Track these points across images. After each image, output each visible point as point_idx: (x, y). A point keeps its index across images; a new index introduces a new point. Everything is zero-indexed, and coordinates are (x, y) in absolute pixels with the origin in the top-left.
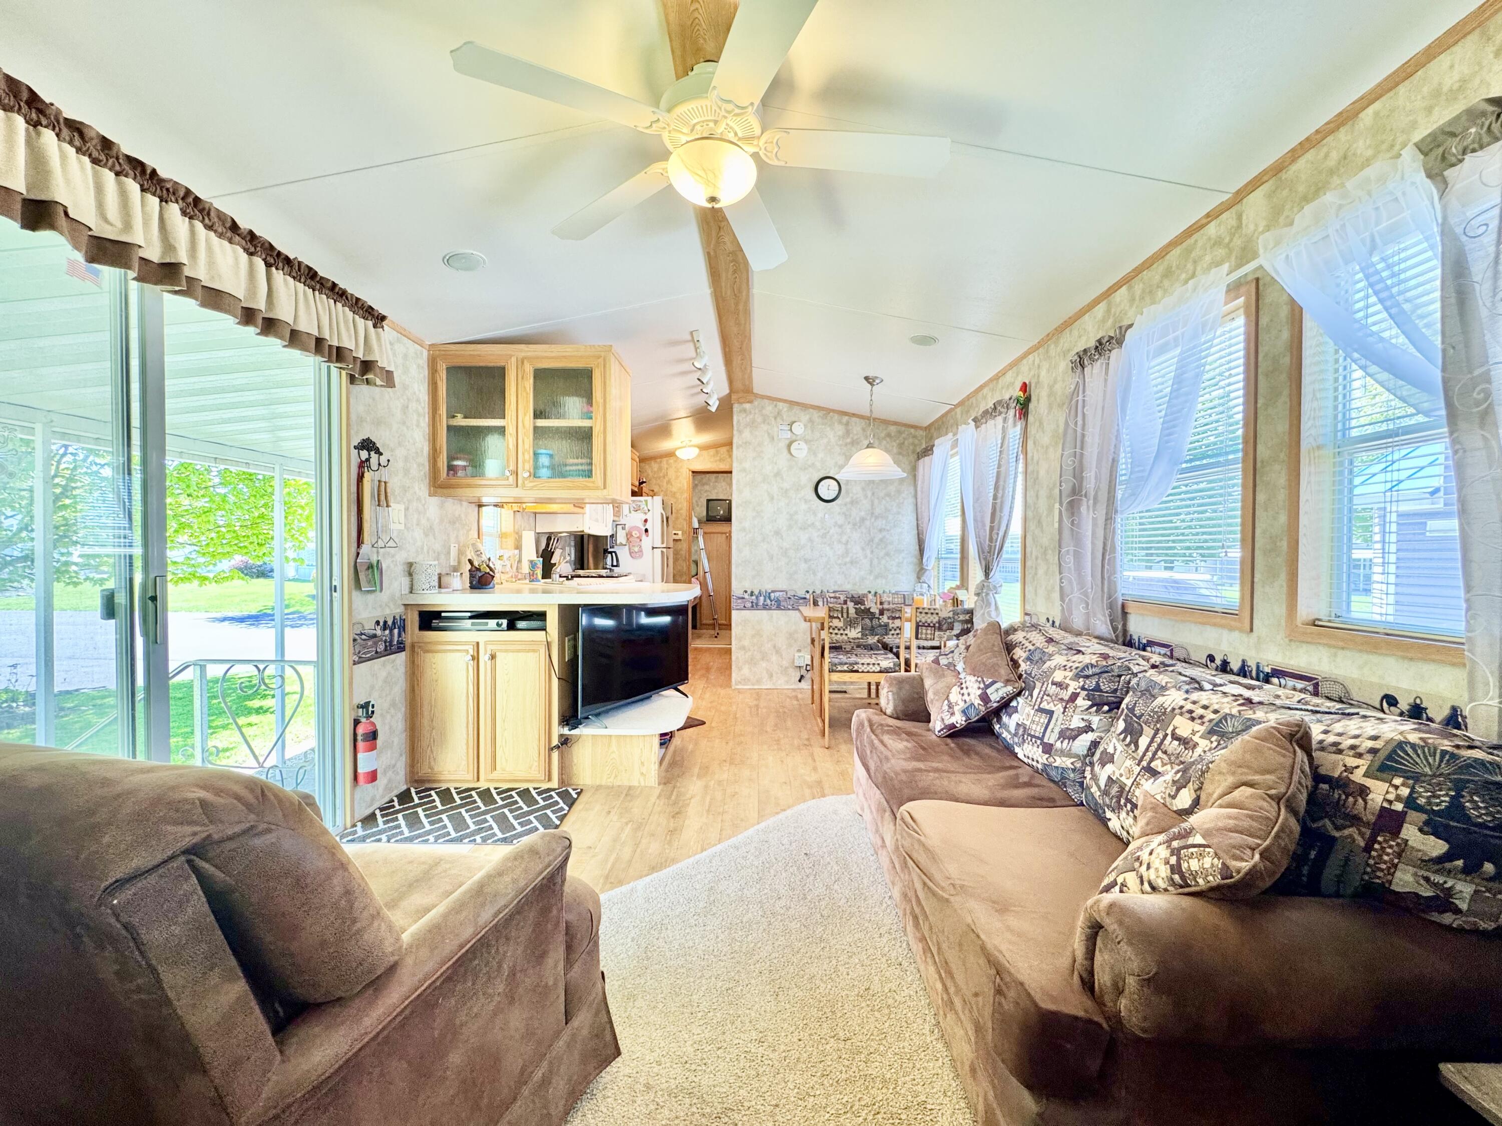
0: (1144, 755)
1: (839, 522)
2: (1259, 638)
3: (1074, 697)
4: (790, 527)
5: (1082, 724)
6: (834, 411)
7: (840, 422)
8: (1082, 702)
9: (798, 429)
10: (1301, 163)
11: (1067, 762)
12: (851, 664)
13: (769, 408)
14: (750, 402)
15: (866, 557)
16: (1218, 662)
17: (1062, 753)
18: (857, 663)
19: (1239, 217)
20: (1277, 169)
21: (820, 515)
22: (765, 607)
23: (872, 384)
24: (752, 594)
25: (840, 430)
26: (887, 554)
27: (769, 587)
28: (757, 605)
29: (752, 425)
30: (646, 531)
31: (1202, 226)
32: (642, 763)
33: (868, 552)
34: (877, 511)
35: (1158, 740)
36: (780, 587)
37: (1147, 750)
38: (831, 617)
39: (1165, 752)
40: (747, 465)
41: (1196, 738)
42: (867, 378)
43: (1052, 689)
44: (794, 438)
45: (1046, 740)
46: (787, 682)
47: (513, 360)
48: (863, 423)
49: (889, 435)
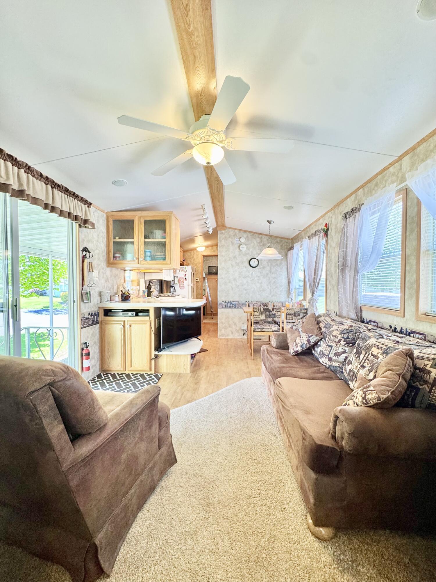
0: (362, 361)
1: (258, 275)
2: (407, 319)
3: (340, 341)
4: (240, 277)
5: (342, 351)
6: (256, 233)
7: (259, 237)
8: (342, 343)
9: (243, 240)
10: (421, 147)
11: (337, 364)
12: (262, 329)
13: (232, 232)
14: (224, 230)
15: (268, 288)
16: (393, 328)
17: (335, 361)
18: (264, 328)
19: (401, 165)
20: (413, 149)
21: (251, 272)
22: (230, 307)
23: (270, 223)
24: (225, 302)
25: (258, 240)
26: (277, 287)
27: (232, 300)
28: (227, 306)
29: (225, 238)
30: (186, 279)
31: (389, 168)
32: (185, 365)
33: (269, 286)
35: (366, 356)
36: (236, 300)
37: (363, 359)
38: (254, 311)
39: (368, 360)
40: (223, 254)
41: (379, 355)
42: (268, 221)
43: (332, 338)
44: (241, 243)
45: (330, 356)
46: (238, 336)
47: (137, 217)
48: (267, 237)
49: (277, 242)
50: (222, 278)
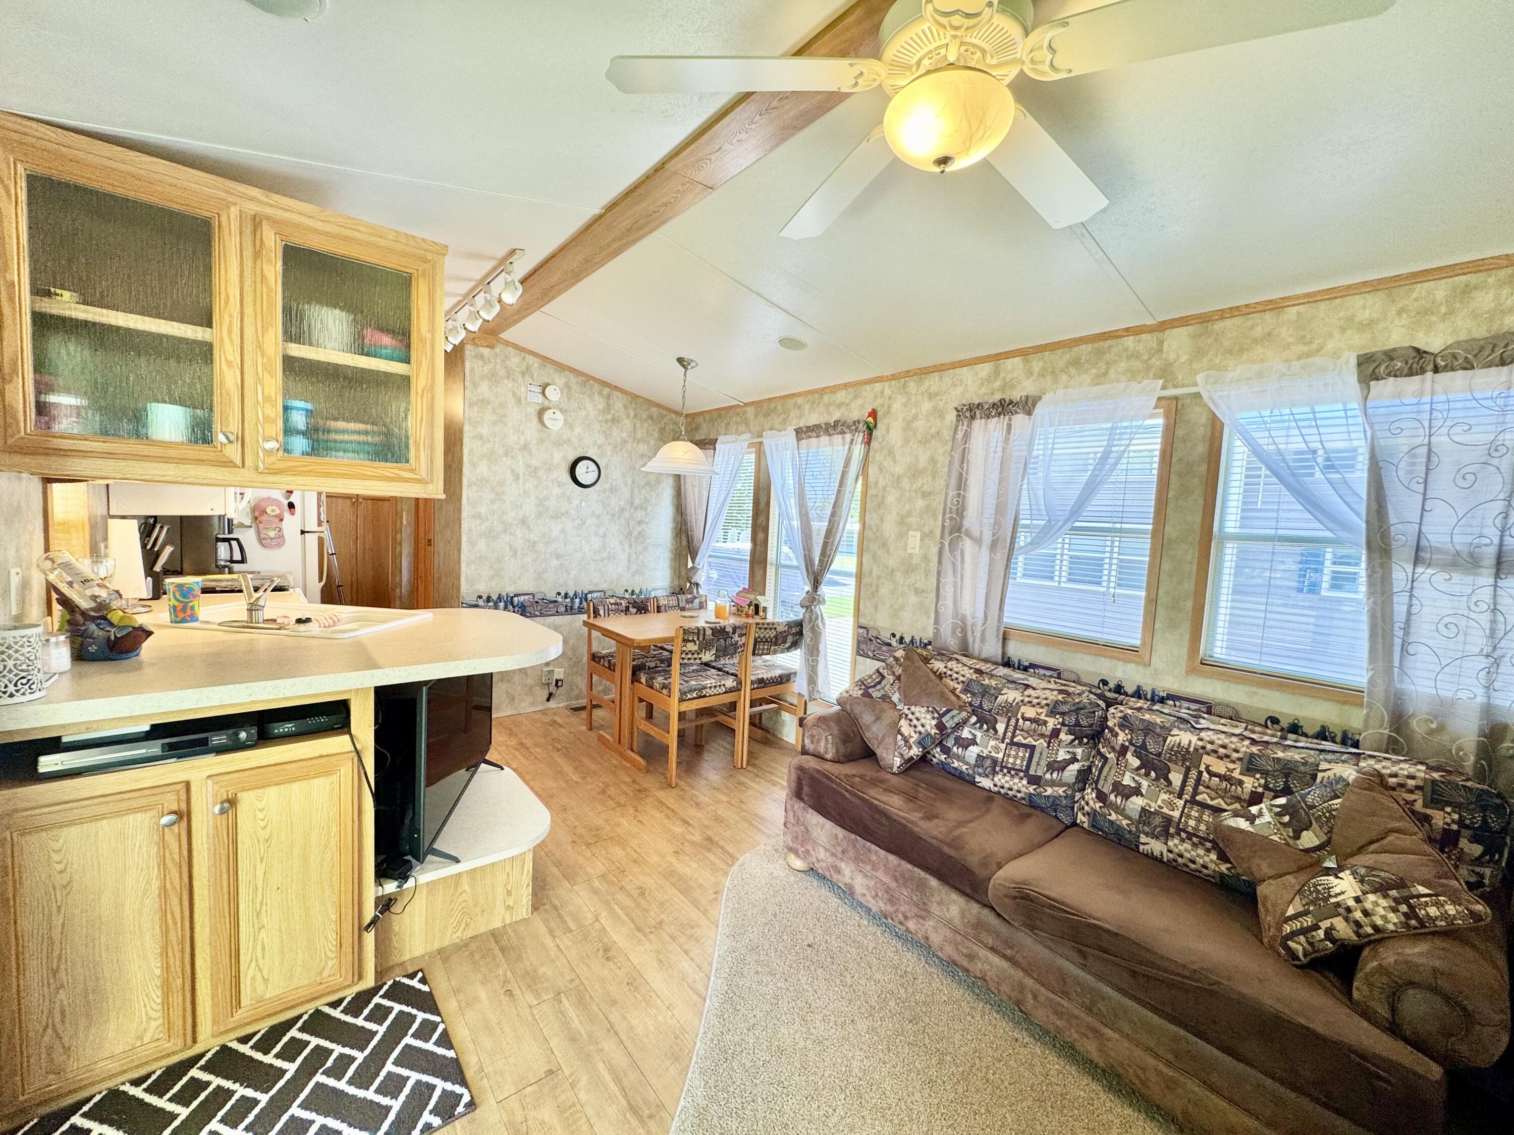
0: (1182, 789)
1: (597, 512)
2: (1156, 670)
3: (1055, 732)
4: (539, 515)
5: (1068, 757)
6: (594, 379)
7: (600, 394)
8: (1064, 737)
9: (553, 393)
11: (1061, 791)
12: (700, 690)
13: (515, 360)
14: (492, 347)
15: (624, 552)
16: (1112, 686)
17: (1053, 784)
18: (705, 688)
19: (1161, 343)
20: (1205, 319)
21: (576, 502)
23: (685, 368)
24: (488, 600)
25: (601, 403)
26: (646, 549)
27: (511, 589)
29: (493, 377)
30: (291, 506)
31: (1121, 337)
33: (627, 547)
34: (637, 501)
35: (1193, 776)
36: (526, 589)
37: (1184, 784)
38: (685, 641)
39: (1208, 788)
41: (1237, 776)
42: (680, 360)
43: (1026, 725)
44: (546, 403)
45: (1031, 773)
46: (533, 704)
47: (234, 211)
48: (625, 399)
49: (651, 417)
50: (478, 516)
